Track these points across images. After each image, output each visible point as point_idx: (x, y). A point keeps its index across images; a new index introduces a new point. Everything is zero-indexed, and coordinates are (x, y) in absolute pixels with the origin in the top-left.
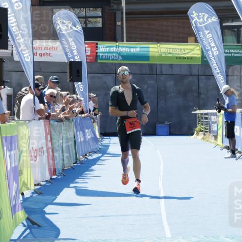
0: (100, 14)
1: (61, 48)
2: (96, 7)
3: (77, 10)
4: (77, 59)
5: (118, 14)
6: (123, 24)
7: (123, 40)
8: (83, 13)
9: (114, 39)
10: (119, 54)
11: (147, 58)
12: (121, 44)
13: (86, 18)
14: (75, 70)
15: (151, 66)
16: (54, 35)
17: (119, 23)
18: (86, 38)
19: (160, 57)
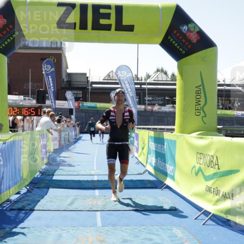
0: (81, 92)
1: (67, 104)
2: (80, 90)
3: (74, 91)
4: (72, 107)
5: (87, 93)
6: (89, 96)
7: (88, 101)
8: (76, 92)
9: (86, 101)
10: (87, 106)
11: (96, 108)
12: (87, 103)
13: (77, 94)
14: (71, 111)
15: (98, 110)
16: (65, 99)
17: (87, 96)
18: (75, 100)
19: (101, 108)
